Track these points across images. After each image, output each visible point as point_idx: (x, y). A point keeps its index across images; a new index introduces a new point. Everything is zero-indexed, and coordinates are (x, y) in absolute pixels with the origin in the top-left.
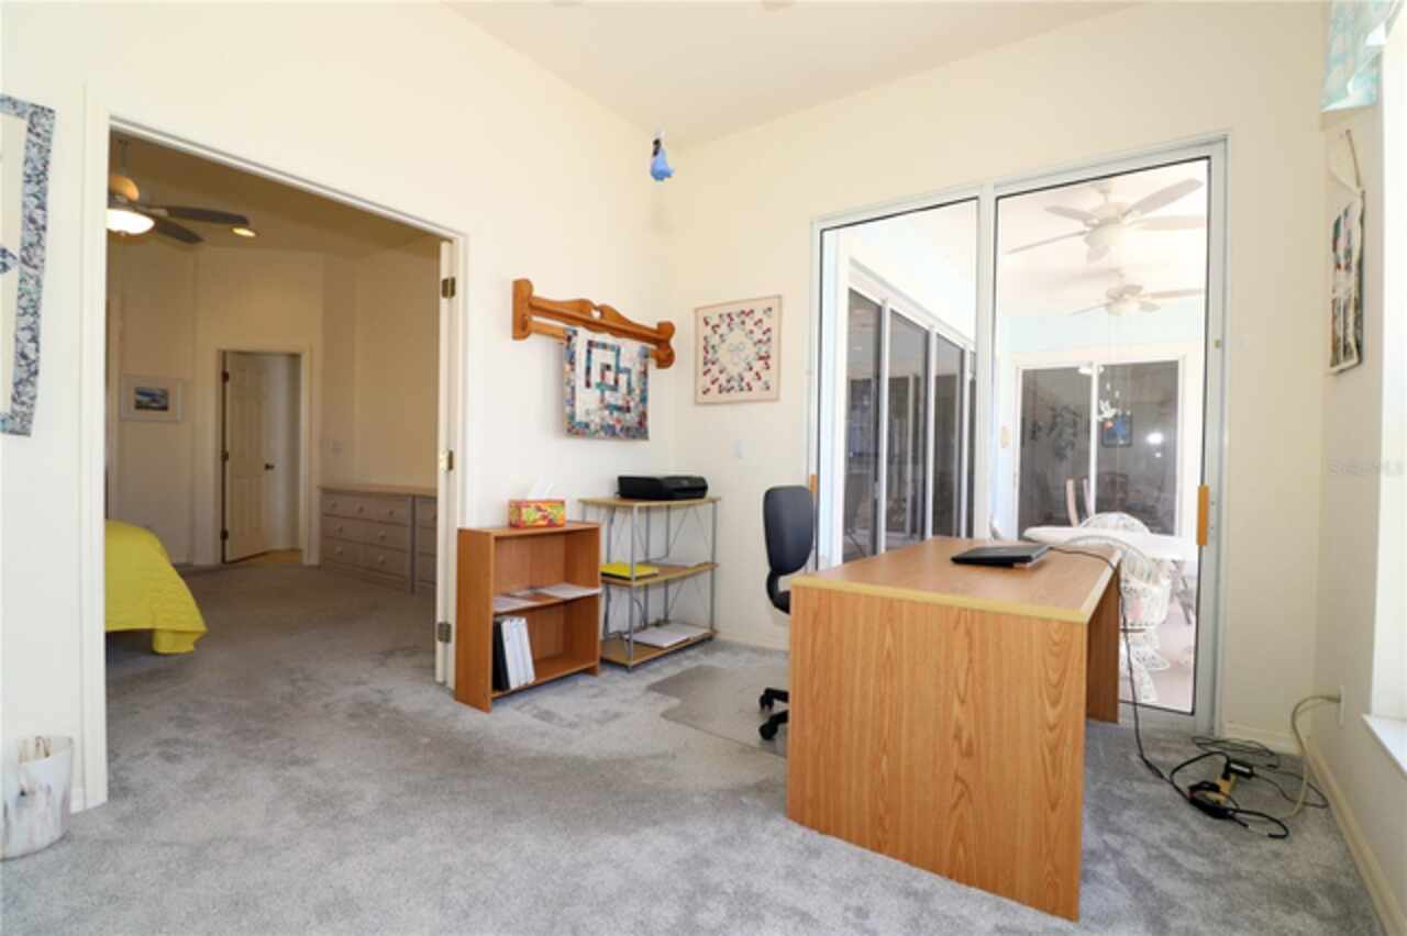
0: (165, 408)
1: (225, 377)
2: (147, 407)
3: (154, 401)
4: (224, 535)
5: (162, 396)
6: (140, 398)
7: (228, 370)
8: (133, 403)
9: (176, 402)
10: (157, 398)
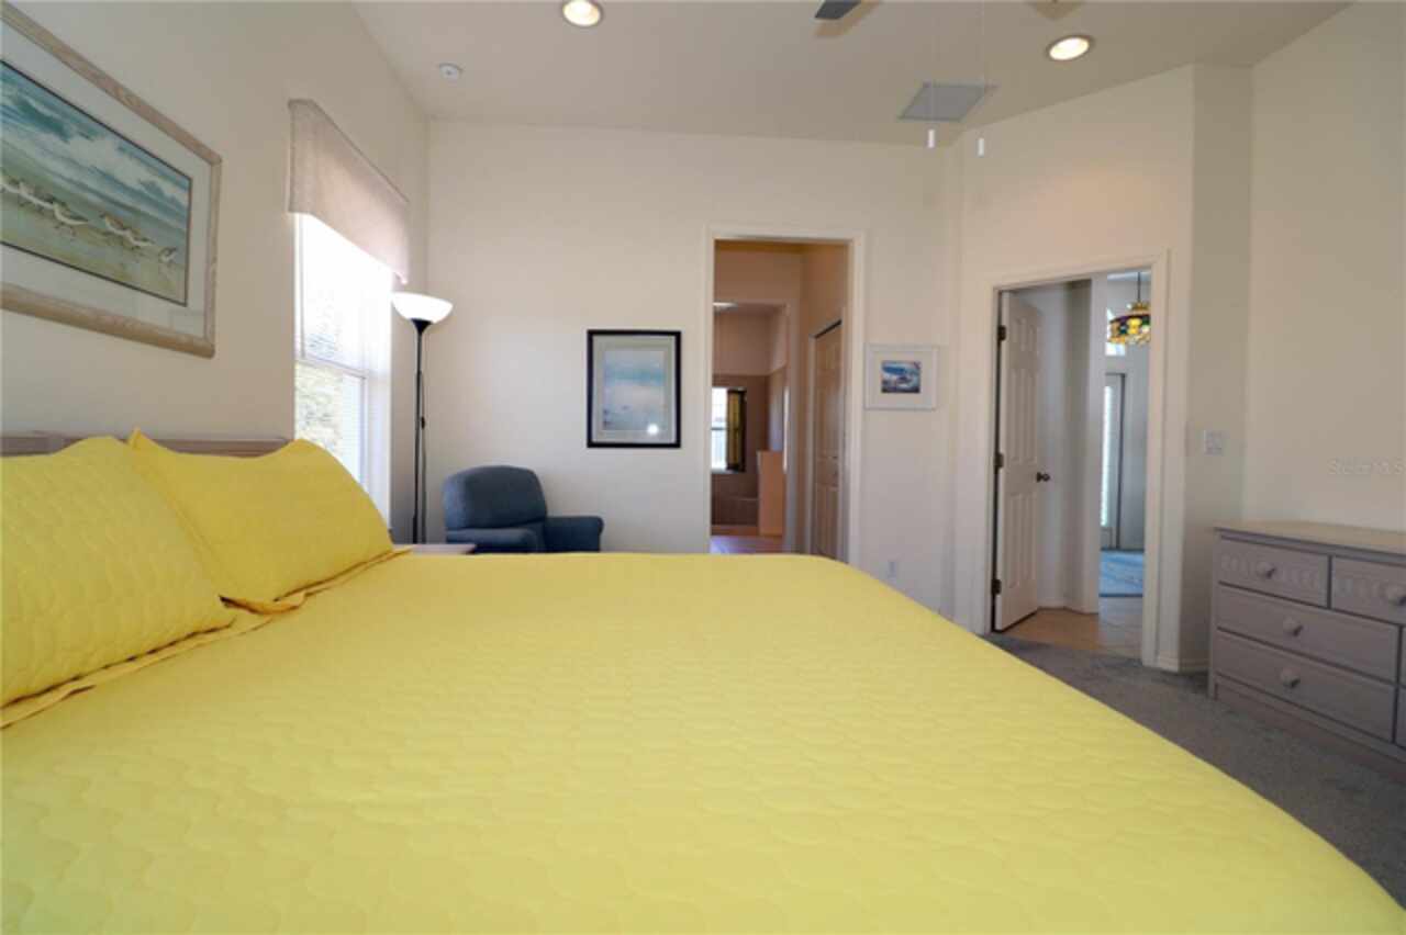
0: (916, 390)
1: (1001, 333)
2: (895, 390)
3: (904, 380)
4: (995, 587)
5: (912, 373)
6: (887, 376)
7: (1005, 323)
8: (879, 387)
9: (928, 379)
10: (908, 377)
